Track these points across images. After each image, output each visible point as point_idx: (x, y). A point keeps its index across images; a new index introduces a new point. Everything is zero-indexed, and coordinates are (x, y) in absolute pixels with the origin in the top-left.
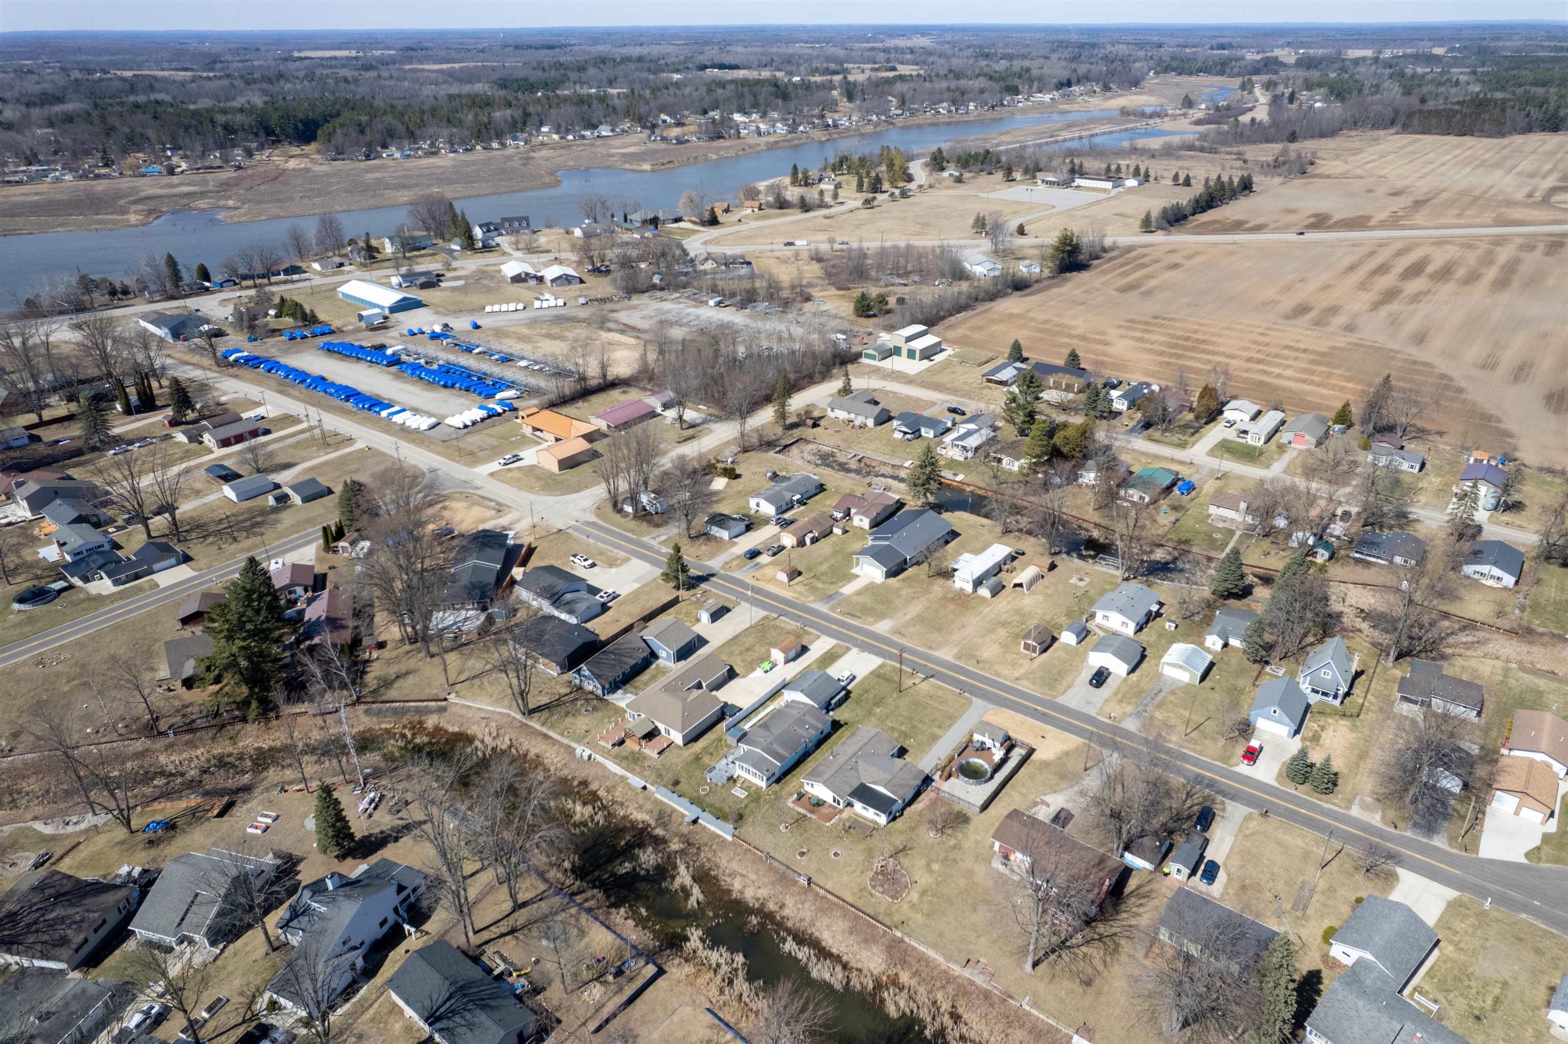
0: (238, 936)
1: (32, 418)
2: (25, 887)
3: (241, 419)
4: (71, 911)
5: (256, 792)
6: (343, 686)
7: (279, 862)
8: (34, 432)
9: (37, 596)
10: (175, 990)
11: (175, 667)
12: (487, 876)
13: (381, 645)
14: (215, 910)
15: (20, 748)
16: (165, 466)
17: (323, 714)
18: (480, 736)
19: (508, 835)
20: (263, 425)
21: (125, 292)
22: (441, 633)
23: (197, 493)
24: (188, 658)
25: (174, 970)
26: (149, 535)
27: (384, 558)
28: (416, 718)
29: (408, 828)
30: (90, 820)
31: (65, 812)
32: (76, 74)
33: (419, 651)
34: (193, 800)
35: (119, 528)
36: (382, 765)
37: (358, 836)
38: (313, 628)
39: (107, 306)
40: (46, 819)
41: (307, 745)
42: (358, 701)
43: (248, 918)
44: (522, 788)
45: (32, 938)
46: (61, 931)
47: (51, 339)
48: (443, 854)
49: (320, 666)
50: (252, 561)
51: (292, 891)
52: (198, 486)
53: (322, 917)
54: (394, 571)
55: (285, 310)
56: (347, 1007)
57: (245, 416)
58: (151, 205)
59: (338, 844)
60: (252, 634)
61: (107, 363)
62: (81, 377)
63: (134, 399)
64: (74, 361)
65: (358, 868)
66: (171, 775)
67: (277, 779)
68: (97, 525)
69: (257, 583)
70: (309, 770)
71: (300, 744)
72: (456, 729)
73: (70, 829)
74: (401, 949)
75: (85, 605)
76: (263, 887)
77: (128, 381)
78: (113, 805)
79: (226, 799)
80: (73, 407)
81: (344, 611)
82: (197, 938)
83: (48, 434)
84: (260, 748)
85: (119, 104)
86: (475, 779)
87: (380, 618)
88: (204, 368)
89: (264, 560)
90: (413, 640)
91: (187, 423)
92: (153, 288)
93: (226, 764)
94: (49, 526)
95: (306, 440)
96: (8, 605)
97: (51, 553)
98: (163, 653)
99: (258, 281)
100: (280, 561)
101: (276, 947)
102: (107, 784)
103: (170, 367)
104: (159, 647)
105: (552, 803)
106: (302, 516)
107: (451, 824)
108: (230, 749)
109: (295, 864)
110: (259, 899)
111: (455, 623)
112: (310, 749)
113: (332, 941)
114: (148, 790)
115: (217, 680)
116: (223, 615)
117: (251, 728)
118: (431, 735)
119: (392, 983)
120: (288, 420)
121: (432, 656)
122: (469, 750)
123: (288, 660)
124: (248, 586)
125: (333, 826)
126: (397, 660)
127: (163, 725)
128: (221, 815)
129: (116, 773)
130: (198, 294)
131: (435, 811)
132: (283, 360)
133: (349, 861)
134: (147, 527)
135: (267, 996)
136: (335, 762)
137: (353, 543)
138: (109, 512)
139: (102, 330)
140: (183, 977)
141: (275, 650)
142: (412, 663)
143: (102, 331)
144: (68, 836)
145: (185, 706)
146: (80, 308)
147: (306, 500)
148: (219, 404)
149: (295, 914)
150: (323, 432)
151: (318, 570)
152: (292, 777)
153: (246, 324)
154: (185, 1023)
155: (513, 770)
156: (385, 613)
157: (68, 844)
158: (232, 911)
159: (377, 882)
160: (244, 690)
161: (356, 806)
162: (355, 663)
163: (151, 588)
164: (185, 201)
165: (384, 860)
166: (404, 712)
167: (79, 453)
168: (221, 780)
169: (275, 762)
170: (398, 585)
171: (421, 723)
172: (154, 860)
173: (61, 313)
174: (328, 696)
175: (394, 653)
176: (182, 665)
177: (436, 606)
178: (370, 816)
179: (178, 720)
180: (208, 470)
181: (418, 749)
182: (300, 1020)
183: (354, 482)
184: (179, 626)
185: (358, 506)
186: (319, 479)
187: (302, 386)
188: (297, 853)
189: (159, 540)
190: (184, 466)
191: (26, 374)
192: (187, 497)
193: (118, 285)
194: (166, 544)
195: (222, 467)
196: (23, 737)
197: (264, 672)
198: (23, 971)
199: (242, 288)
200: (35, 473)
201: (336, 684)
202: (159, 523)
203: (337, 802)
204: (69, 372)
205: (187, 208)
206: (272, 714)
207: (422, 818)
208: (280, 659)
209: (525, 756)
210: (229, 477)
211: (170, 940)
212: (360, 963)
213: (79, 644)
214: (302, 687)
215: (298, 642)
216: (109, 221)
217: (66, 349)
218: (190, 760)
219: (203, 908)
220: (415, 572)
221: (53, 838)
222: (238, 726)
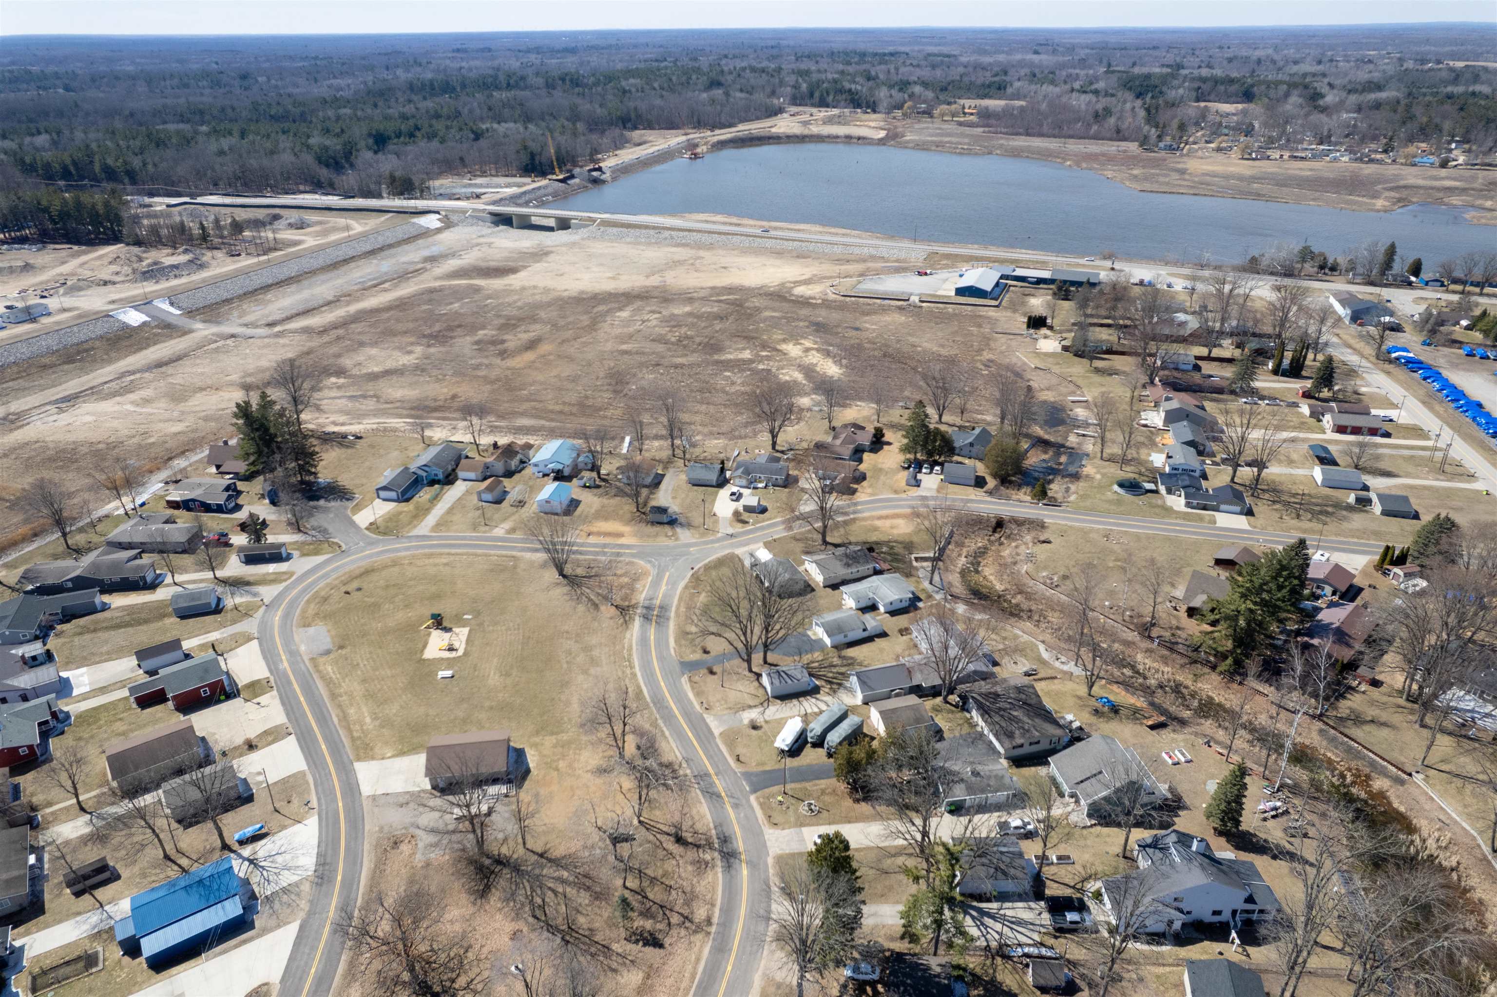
0: (1107, 825)
1: (1203, 351)
2: (1012, 683)
3: (1368, 414)
4: (1026, 719)
5: (1187, 730)
6: (1315, 696)
7: (1169, 796)
8: (1200, 363)
9: (1132, 486)
10: (1049, 824)
11: (1190, 593)
12: (1341, 962)
13: (1375, 683)
14: (1104, 793)
15: (1063, 588)
16: (1278, 428)
17: (1280, 706)
18: (1425, 834)
19: (1388, 945)
20: (1387, 427)
21: (1333, 269)
22: (1447, 711)
23: (1290, 462)
24: (1203, 592)
25: (1057, 811)
26: (1232, 480)
27: (1432, 607)
28: (1367, 770)
29: (1292, 856)
30: (1070, 667)
31: (1061, 651)
32: (1410, 64)
33: (1412, 712)
34: (1140, 702)
35: (1215, 463)
36: (1305, 786)
37: (1243, 827)
38: (1321, 630)
39: (1310, 277)
40: (1049, 647)
41: (1251, 723)
42: (1320, 717)
43: (1122, 819)
44: (1439, 919)
45: (997, 718)
46: (1013, 727)
47: (1253, 293)
48: (1310, 907)
49: (1304, 665)
50: (1302, 543)
51: (1165, 826)
52: (1294, 456)
53: (1172, 865)
54: (1437, 624)
55: (1480, 325)
56: (1145, 947)
57: (1374, 412)
58: (1404, 193)
59: (1222, 820)
60: (1264, 603)
61: (1282, 326)
62: (1257, 331)
63: (1286, 362)
64: (1259, 316)
65: (1226, 853)
66: (1138, 672)
67: (1209, 732)
68: (1200, 453)
69: (1293, 563)
70: (1238, 744)
71: (1245, 718)
72: (1402, 809)
73: (1057, 664)
74: (1218, 947)
75: (1157, 510)
76: (1146, 805)
77: (1290, 346)
78: (1090, 667)
79: (1163, 719)
80: (1237, 353)
81: (1359, 631)
82: (1082, 802)
83: (1207, 368)
84: (1211, 698)
85: (1432, 94)
86: (1391, 868)
87: (1391, 658)
88: (1362, 356)
89: (1313, 546)
90: (1412, 699)
91: (1318, 399)
92: (1360, 270)
93: (1179, 692)
94: (1169, 439)
95: (1422, 458)
96: (1111, 485)
97: (1158, 460)
98: (1188, 577)
99: (1469, 288)
100: (1327, 555)
101: (1126, 856)
102: (1096, 650)
103: (1334, 345)
104: (1188, 571)
105: (1465, 960)
106: (1374, 526)
107: (1336, 887)
108: (1189, 683)
109: (1179, 808)
110: (1138, 811)
111: (1472, 711)
112: (1251, 728)
113: (1168, 888)
114: (1117, 673)
115: (1214, 624)
116: (1251, 575)
117: (1215, 678)
118: (1372, 795)
119: (1191, 964)
120: (1416, 431)
121: (1423, 726)
122: (1402, 837)
123: (1280, 643)
124: (1285, 562)
125: (1229, 803)
126: (1384, 706)
127: (1155, 633)
128: (1152, 727)
129: (1105, 646)
130: (1398, 286)
131: (1328, 864)
132: (1445, 373)
133: (1222, 841)
134: (1235, 472)
135: (1099, 884)
136: (1264, 753)
137: (1408, 575)
138: (1214, 447)
139: (1295, 297)
140: (1058, 821)
141: (1274, 627)
142: (1396, 719)
143: (1294, 299)
144: (1053, 668)
145: (1178, 628)
146: (1289, 273)
147: (1386, 513)
148: (1356, 393)
149: (1155, 844)
150: (1445, 457)
151: (1357, 581)
152: (1221, 739)
153: (1429, 326)
154: (1040, 853)
155: (1441, 894)
156: (1399, 658)
157: (1050, 673)
158: (1115, 804)
159: (1234, 876)
160: (1229, 644)
161: (1258, 802)
162: (1339, 683)
163: (1210, 522)
164: (1441, 195)
165: (1252, 864)
166: (1358, 756)
167: (1220, 391)
168: (1168, 702)
169: (1216, 717)
170: (1432, 639)
171: (1368, 777)
172: (1091, 725)
173: (1272, 274)
174: (1295, 695)
175: (1385, 699)
176: (1196, 595)
177: (1461, 682)
178: (1265, 819)
179: (1167, 634)
180: (1311, 447)
181: (1349, 799)
182: (1108, 923)
183: (1448, 519)
184: (1212, 563)
185: (1437, 543)
186: (1412, 500)
187: (1453, 405)
188: (1187, 799)
189: (1237, 487)
190: (1293, 434)
191: (1219, 316)
192: (1280, 462)
193: (1331, 261)
194: (1241, 493)
195: (1325, 449)
196: (1068, 582)
197: (1254, 640)
198: (982, 734)
199: (1447, 291)
200: (1183, 395)
201: (1310, 689)
202: (1246, 473)
203: (1244, 786)
204: (1250, 324)
205: (1440, 201)
206: (1238, 678)
207: (1312, 859)
208: (1274, 638)
209: (1466, 891)
210: (1326, 459)
211: (1066, 789)
212: (1177, 925)
213: (1138, 537)
214: (1278, 672)
215: (1298, 633)
216: (1356, 203)
217: (1258, 305)
218: (1157, 671)
219: (1099, 786)
220: (1459, 637)
221: (1044, 663)
222: (1206, 670)
